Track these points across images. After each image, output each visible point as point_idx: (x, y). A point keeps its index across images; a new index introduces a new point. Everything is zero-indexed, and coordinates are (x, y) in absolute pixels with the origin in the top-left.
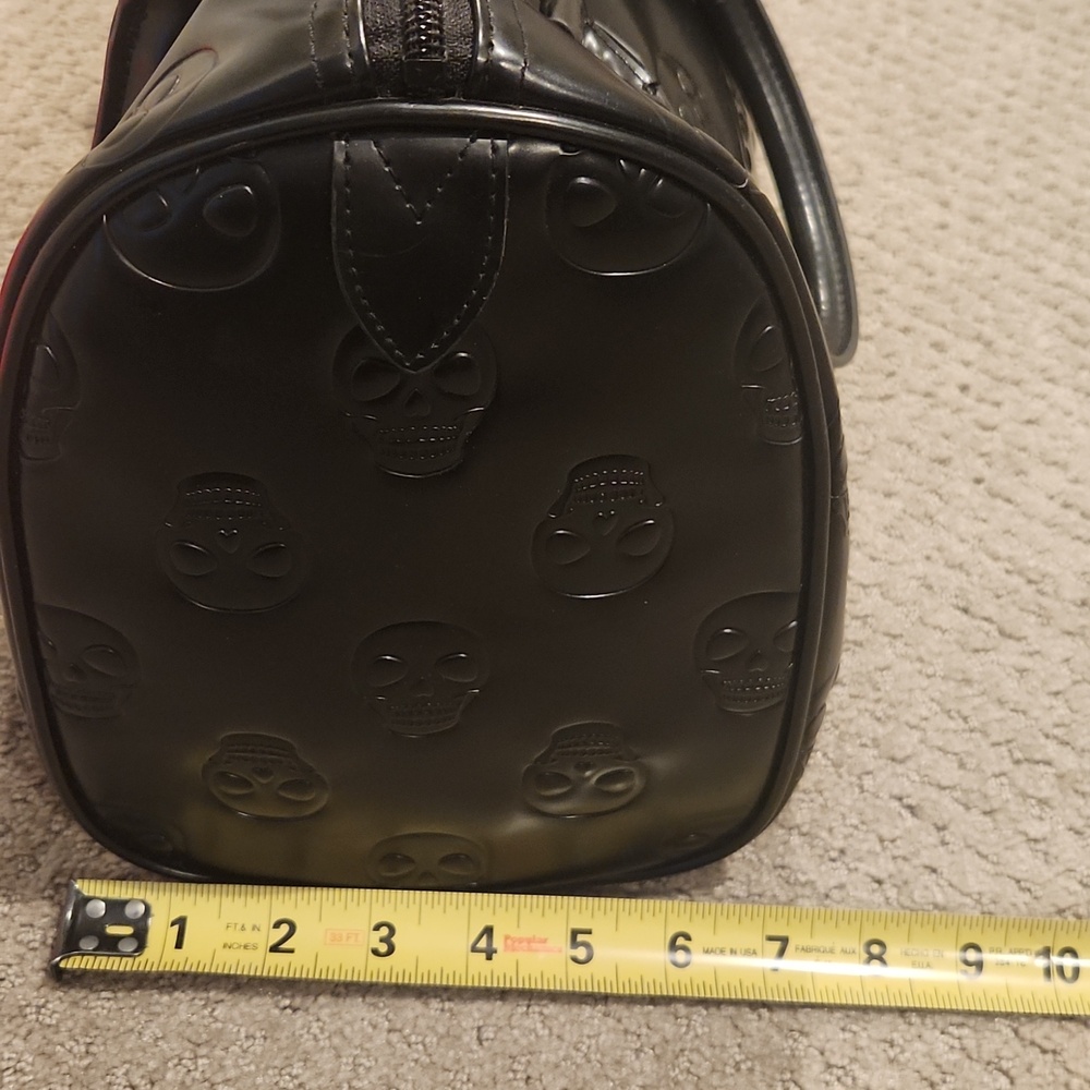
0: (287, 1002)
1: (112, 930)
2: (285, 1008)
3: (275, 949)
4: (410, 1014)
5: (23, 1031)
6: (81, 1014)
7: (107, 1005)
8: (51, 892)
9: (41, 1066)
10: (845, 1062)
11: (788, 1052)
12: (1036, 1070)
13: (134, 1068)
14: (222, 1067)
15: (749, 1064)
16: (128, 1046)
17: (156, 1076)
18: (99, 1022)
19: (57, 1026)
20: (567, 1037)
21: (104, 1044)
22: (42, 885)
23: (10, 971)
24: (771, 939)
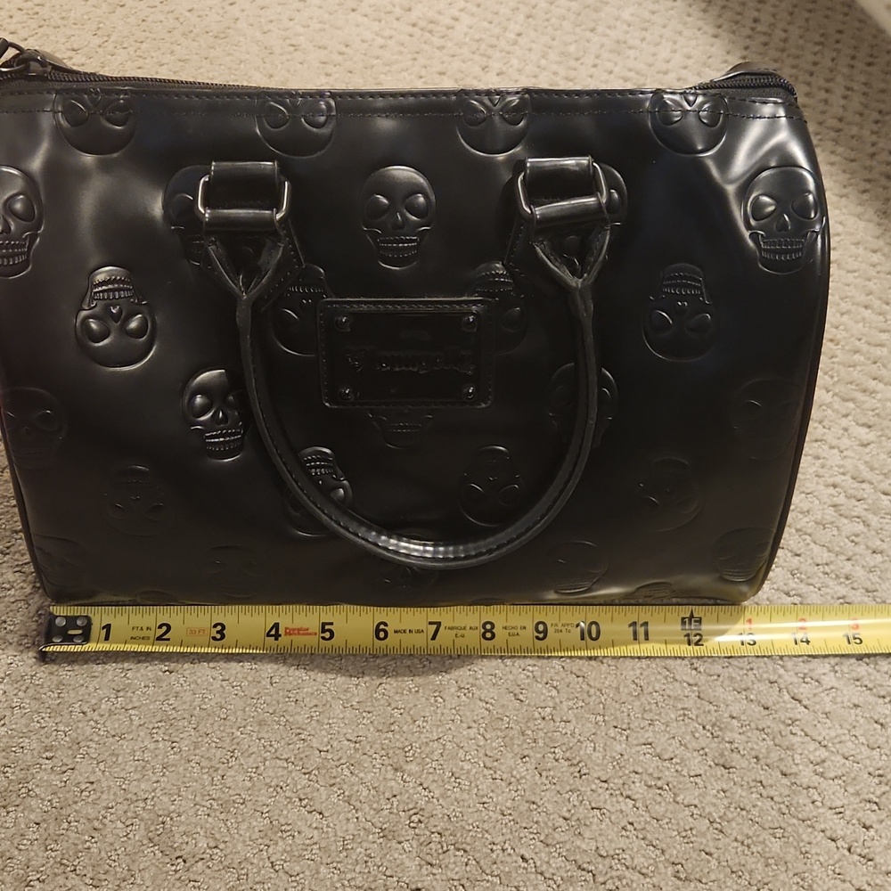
0: (167, 668)
1: (71, 632)
2: (165, 671)
3: (159, 638)
4: (234, 672)
5: (23, 688)
6: (54, 678)
7: (69, 673)
8: (37, 618)
9: (35, 705)
10: (469, 686)
11: (438, 682)
12: (571, 686)
13: (84, 703)
14: (131, 701)
15: (417, 689)
16: (80, 693)
17: (95, 707)
18: (65, 682)
19: (42, 685)
20: (318, 679)
21: (68, 693)
22: (31, 615)
23: (15, 659)
24: (431, 623)
